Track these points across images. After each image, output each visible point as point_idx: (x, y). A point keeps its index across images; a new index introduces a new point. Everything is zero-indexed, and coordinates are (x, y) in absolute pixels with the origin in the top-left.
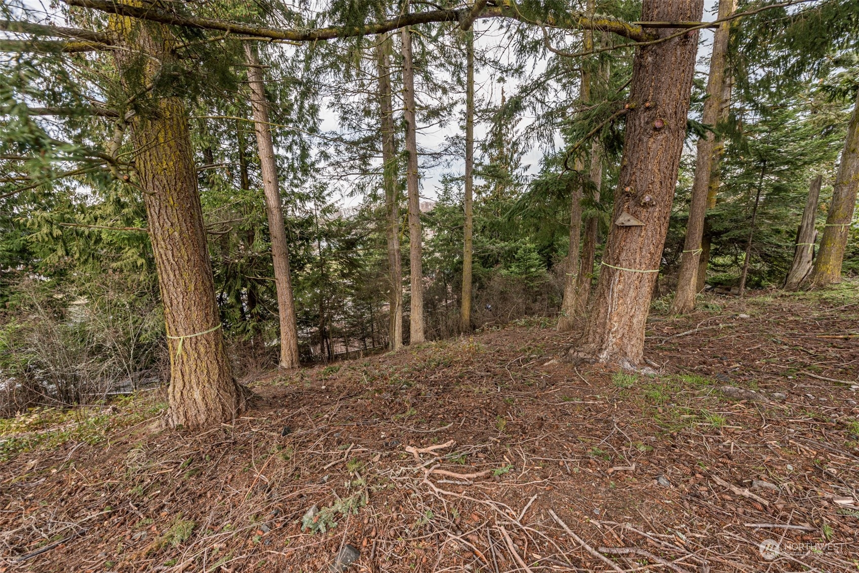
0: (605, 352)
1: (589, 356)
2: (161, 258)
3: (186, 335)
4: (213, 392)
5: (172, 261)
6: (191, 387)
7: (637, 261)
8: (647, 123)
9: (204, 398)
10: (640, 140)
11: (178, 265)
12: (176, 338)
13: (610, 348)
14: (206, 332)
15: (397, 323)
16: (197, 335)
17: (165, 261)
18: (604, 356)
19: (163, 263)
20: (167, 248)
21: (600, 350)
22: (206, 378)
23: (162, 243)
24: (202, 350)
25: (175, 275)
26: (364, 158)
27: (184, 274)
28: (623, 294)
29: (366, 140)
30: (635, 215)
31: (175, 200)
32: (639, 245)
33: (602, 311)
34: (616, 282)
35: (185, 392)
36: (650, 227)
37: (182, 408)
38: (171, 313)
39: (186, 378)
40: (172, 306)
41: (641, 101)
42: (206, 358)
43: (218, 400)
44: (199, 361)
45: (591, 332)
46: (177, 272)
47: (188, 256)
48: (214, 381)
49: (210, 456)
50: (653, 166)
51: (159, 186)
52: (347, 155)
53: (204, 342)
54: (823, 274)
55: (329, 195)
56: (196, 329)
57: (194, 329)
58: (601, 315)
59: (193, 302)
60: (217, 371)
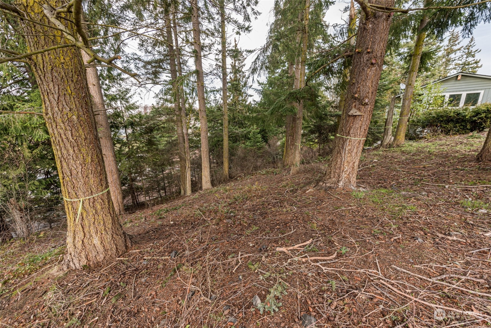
0: (341, 182)
1: (333, 185)
2: (61, 137)
3: (85, 197)
4: (108, 237)
5: (71, 139)
6: (91, 236)
7: (358, 134)
8: (368, 60)
9: (102, 242)
10: (363, 69)
11: (77, 142)
12: (76, 200)
13: (343, 179)
14: (101, 193)
15: (187, 179)
16: (94, 196)
17: (65, 140)
18: (341, 184)
19: (63, 141)
20: (66, 129)
21: (338, 181)
22: (103, 228)
23: (62, 125)
24: (99, 207)
25: (74, 151)
26: (156, 74)
27: (82, 149)
28: (350, 151)
29: (156, 62)
30: (359, 109)
31: (72, 89)
32: (360, 125)
33: (339, 161)
34: (347, 145)
35: (85, 241)
36: (366, 116)
37: (83, 253)
38: (71, 181)
39: (86, 230)
40: (71, 175)
41: (364, 48)
42: (102, 213)
43: (112, 242)
44: (96, 217)
45: (332, 172)
46: (76, 149)
47: (85, 135)
48: (109, 229)
49: (123, 282)
50: (369, 84)
51: (58, 77)
52: (143, 71)
53: (100, 201)
54: (398, 140)
55: (130, 97)
56: (94, 191)
57: (92, 192)
58: (339, 163)
59: (90, 171)
60: (110, 221)
